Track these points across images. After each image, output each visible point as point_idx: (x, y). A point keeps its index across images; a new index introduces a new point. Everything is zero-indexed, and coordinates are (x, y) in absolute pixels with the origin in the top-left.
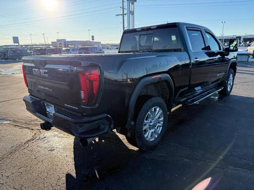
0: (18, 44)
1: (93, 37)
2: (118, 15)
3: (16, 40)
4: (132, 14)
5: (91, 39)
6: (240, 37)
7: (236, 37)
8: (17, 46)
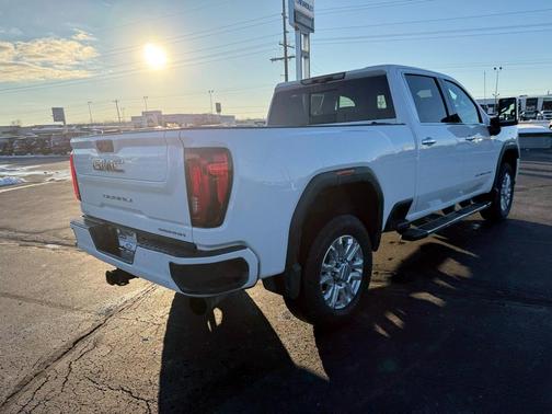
0: (61, 123)
1: (218, 106)
2: (275, 59)
3: (58, 113)
4: (305, 58)
5: (215, 109)
6: (536, 99)
7: (528, 100)
8: (61, 126)
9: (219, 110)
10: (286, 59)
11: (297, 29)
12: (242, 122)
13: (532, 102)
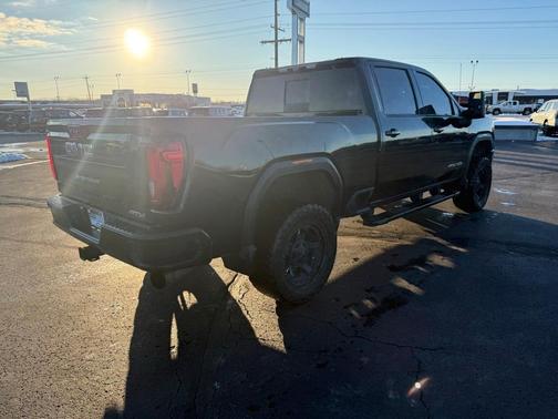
0: (25, 99)
1: (195, 86)
2: (266, 42)
3: (21, 88)
4: (301, 42)
5: (191, 90)
6: (507, 94)
7: (499, 94)
8: (23, 102)
9: (195, 91)
10: (276, 42)
11: (294, 13)
12: (216, 104)
13: (503, 96)
